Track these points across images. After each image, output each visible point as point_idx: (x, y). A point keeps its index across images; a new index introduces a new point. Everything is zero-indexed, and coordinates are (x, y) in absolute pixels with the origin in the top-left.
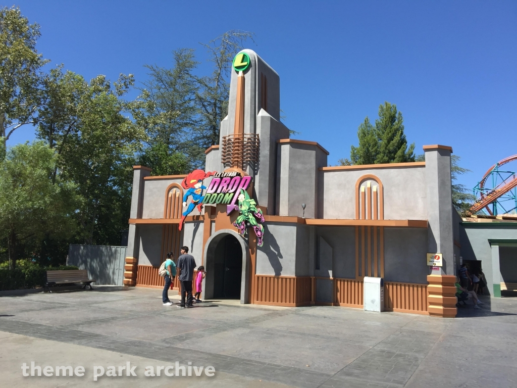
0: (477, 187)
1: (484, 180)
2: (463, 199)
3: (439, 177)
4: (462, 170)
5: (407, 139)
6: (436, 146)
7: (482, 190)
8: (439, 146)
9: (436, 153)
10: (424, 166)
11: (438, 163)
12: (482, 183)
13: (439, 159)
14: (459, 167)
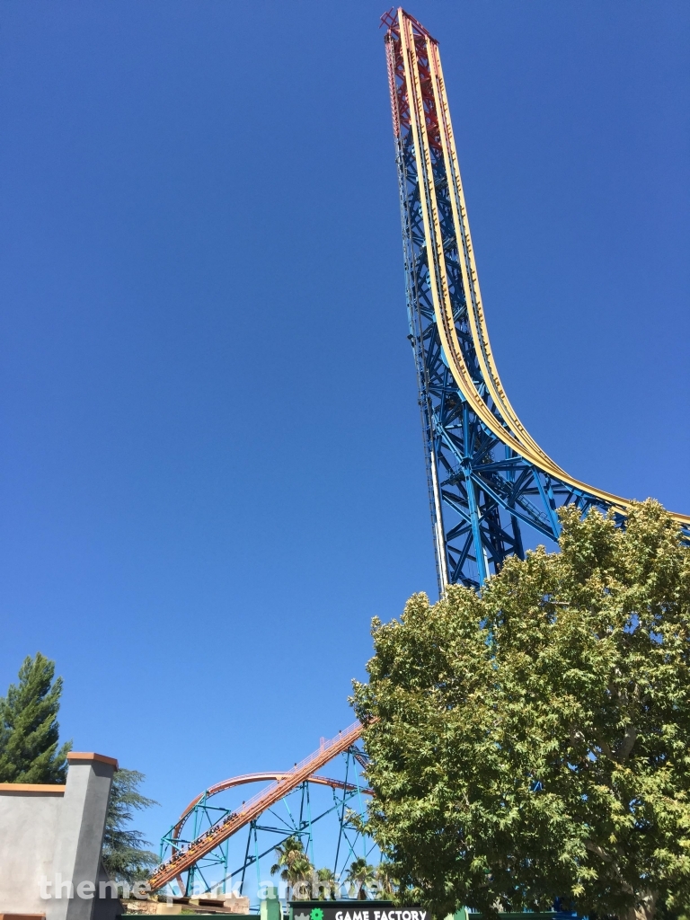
0: (168, 837)
1: (181, 823)
2: (135, 862)
3: (84, 819)
4: (145, 802)
5: (61, 732)
6: (90, 756)
7: (176, 842)
8: (95, 755)
9: (87, 769)
10: (61, 794)
11: (88, 790)
12: (178, 828)
13: (91, 782)
14: (142, 794)
